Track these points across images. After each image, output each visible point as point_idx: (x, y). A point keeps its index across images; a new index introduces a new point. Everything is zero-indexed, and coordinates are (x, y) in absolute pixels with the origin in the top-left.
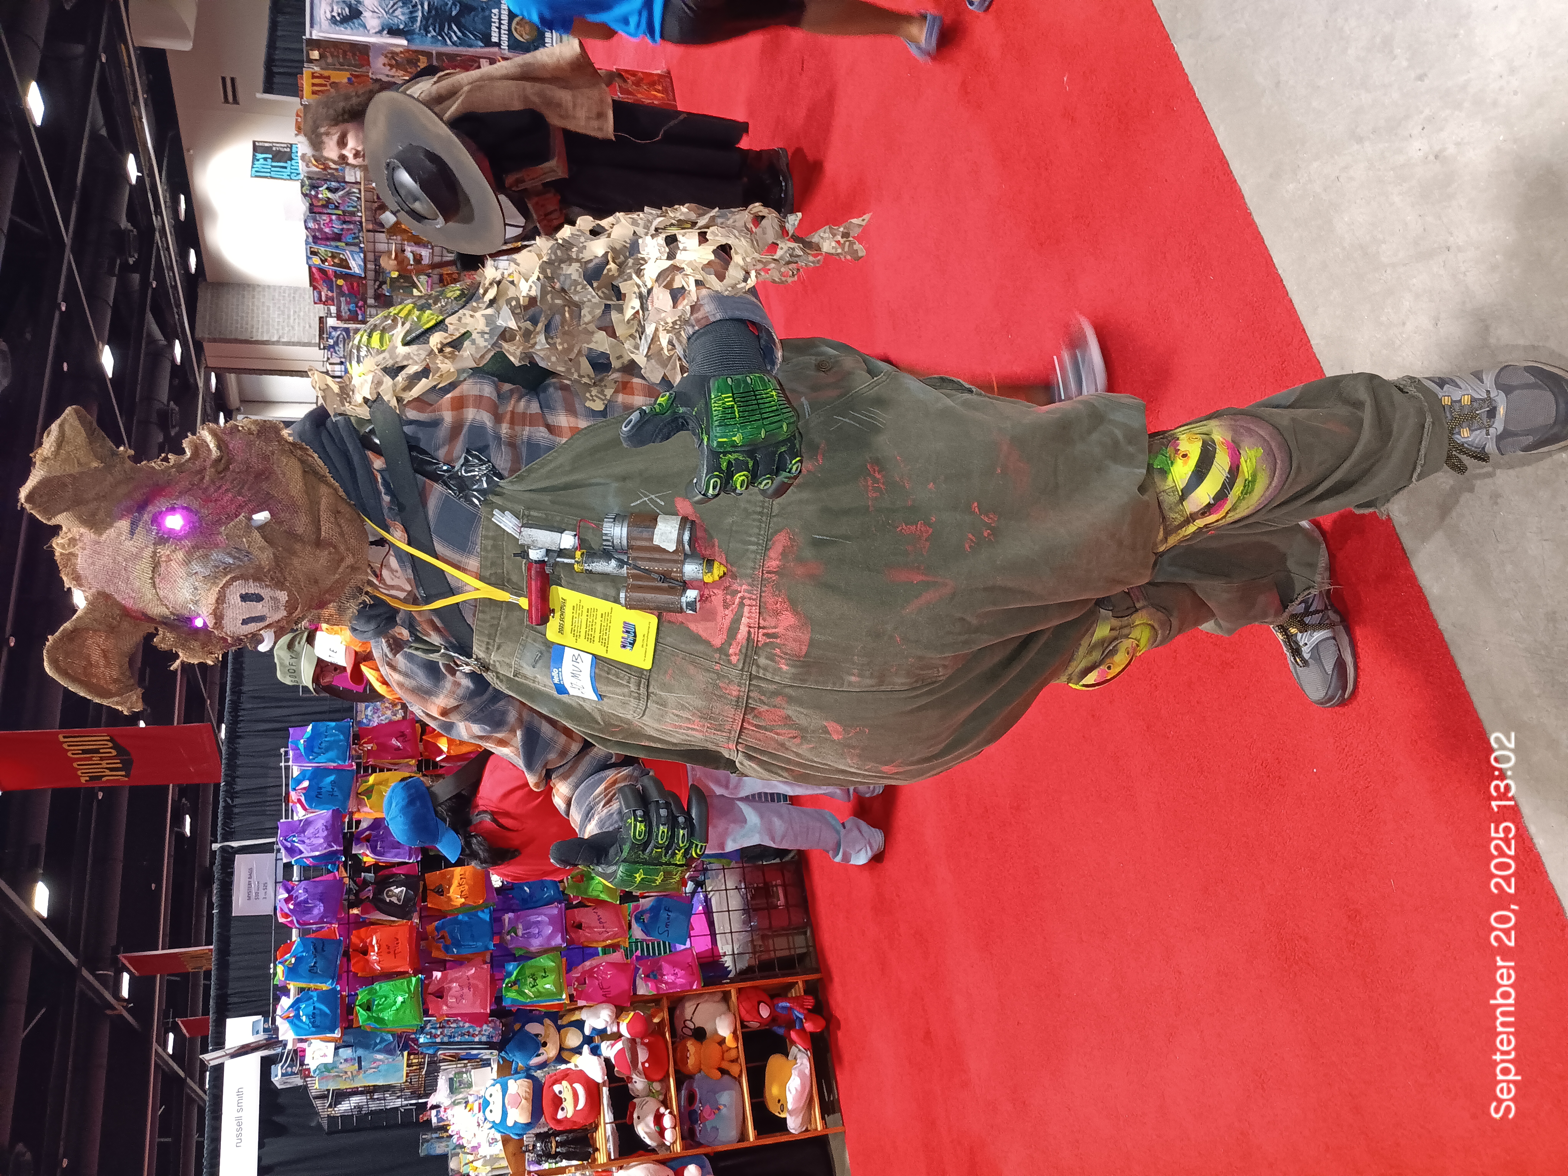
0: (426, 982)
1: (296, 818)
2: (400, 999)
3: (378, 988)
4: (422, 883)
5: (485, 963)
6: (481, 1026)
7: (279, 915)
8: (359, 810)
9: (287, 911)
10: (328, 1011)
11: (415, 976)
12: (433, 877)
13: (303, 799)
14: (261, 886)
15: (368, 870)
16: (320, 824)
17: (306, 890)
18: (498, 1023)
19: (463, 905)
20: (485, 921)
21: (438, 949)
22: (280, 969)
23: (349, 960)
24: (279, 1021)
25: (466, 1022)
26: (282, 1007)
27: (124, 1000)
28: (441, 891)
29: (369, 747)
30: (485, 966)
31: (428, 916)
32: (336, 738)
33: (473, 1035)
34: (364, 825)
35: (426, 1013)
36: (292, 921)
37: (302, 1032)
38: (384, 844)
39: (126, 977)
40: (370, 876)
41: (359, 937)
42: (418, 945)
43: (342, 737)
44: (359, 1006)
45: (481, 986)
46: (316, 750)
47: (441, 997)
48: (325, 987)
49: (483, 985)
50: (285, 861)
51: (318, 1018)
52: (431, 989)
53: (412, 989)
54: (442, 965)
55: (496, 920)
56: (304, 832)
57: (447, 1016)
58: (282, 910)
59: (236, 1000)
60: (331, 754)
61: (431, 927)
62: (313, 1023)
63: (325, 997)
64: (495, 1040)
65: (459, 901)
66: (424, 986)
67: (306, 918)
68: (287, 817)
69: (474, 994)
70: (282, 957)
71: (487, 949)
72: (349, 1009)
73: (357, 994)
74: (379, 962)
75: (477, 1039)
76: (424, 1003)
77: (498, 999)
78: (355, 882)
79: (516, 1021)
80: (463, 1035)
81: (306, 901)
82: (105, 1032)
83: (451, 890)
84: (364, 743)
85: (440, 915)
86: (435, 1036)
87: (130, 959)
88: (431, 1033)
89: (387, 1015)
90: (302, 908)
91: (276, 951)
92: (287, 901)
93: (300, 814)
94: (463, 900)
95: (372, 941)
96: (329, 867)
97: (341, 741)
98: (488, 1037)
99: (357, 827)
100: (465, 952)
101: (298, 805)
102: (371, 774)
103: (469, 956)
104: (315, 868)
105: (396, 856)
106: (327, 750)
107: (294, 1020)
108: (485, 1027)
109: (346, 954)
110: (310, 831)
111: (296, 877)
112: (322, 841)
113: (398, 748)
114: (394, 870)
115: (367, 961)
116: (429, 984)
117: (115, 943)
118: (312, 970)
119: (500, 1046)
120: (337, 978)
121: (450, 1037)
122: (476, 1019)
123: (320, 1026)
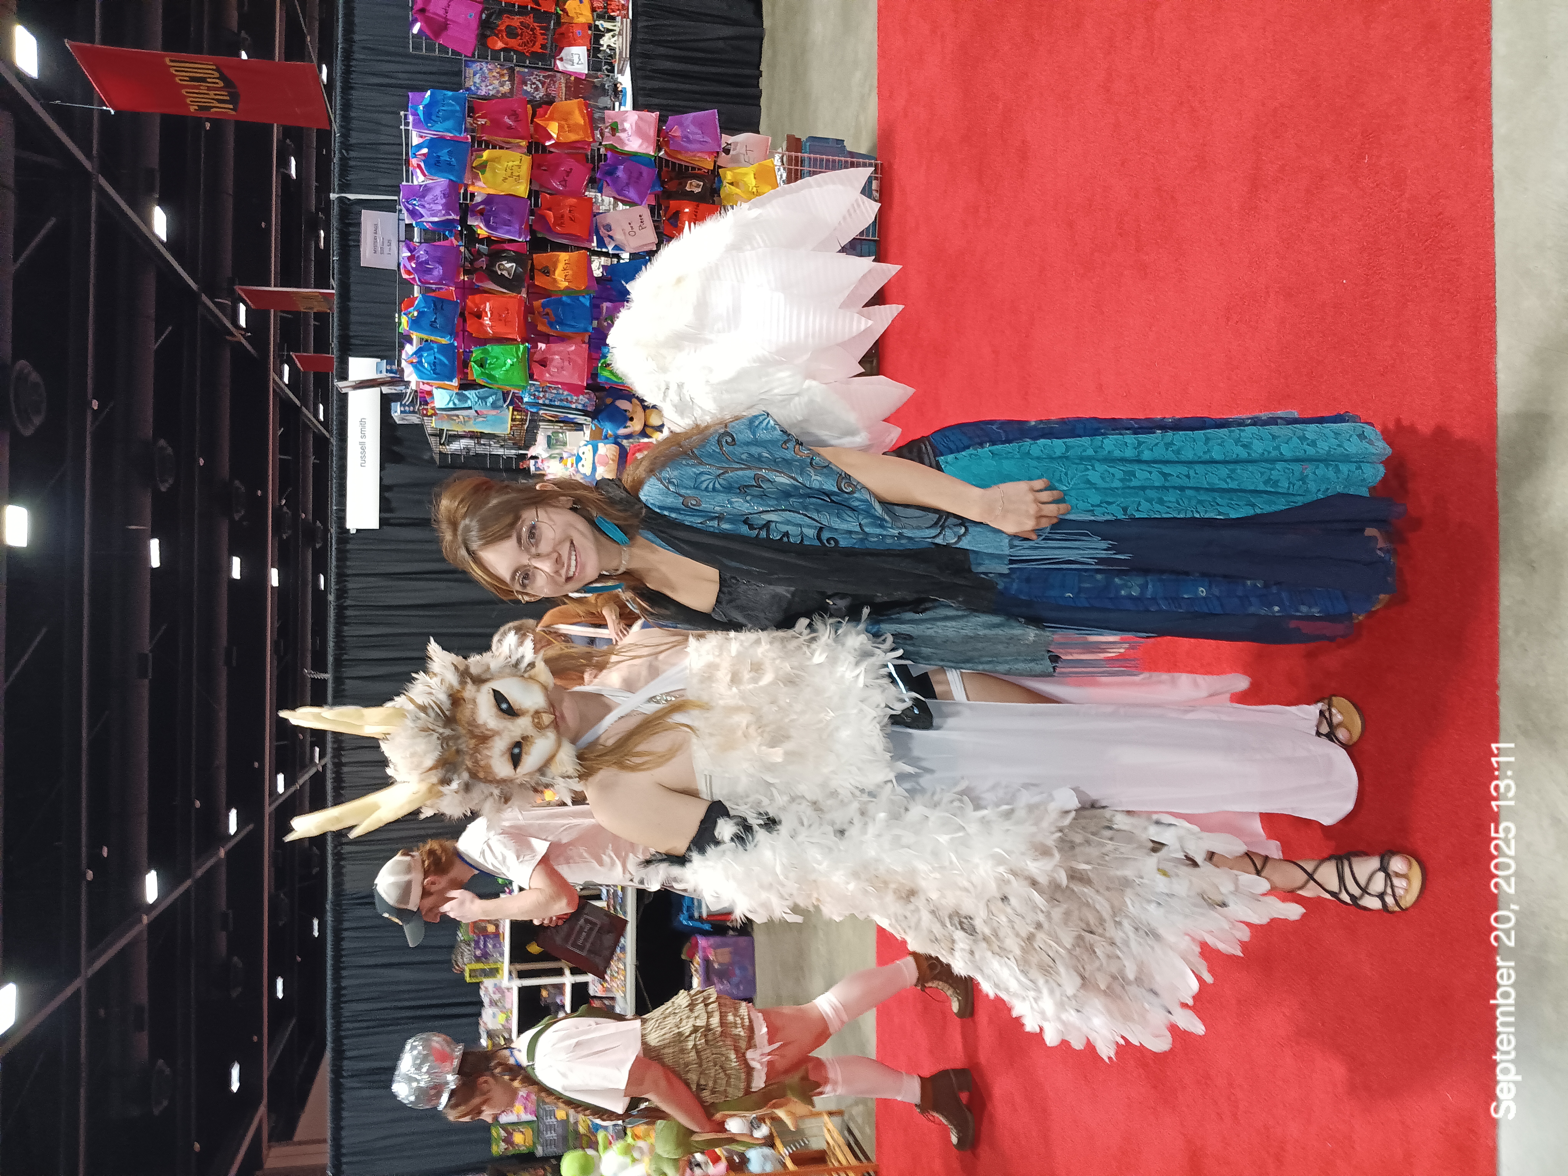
0: (532, 350)
1: (415, 183)
2: (509, 362)
3: (490, 349)
4: (530, 262)
5: (584, 342)
6: (578, 396)
7: (402, 271)
8: (473, 184)
9: (410, 269)
10: (446, 362)
11: (523, 344)
12: (540, 258)
13: (422, 165)
14: (386, 243)
15: (481, 241)
16: (438, 192)
17: (427, 252)
18: (592, 395)
19: (567, 288)
20: (585, 306)
21: (543, 324)
22: (404, 319)
23: (465, 321)
24: (404, 364)
25: (565, 390)
26: (407, 353)
27: (242, 329)
28: (547, 272)
29: (482, 121)
30: (584, 345)
31: (536, 292)
32: (452, 108)
33: (571, 402)
34: (478, 199)
35: (531, 377)
36: (414, 278)
37: (425, 376)
38: (497, 220)
39: (242, 308)
40: (484, 248)
41: (474, 302)
42: (525, 318)
43: (458, 108)
44: (474, 362)
45: (580, 361)
46: (434, 118)
47: (545, 366)
48: (444, 341)
49: (582, 360)
50: (407, 222)
51: (438, 367)
52: (537, 357)
53: (520, 354)
54: (547, 339)
55: (595, 307)
56: (424, 197)
57: (550, 382)
58: (405, 266)
59: (357, 342)
60: (449, 124)
61: (537, 304)
62: (434, 370)
63: (443, 349)
64: (589, 409)
65: (564, 284)
66: (530, 353)
67: (427, 277)
68: (407, 181)
69: (573, 368)
70: (406, 309)
71: (587, 331)
72: (465, 364)
73: (472, 352)
74: (491, 327)
75: (573, 406)
76: (530, 368)
77: (594, 375)
78: (470, 251)
79: (608, 396)
80: (561, 400)
81: (426, 262)
82: (228, 354)
83: (557, 273)
84: (479, 117)
85: (544, 293)
86: (538, 398)
87: (247, 292)
88: (534, 395)
89: (498, 374)
90: (422, 268)
91: (400, 304)
92: (410, 259)
93: (419, 179)
94: (567, 284)
95: (485, 306)
96: (447, 233)
97: (457, 111)
98: (584, 405)
99: (472, 200)
100: (568, 331)
101: (418, 171)
102: (484, 150)
103: (570, 334)
104: (433, 232)
105: (508, 232)
106: (445, 119)
107: (417, 366)
108: (581, 397)
109: (462, 315)
110: (429, 197)
111: (416, 239)
112: (441, 208)
113: (510, 127)
114: (506, 246)
115: (482, 325)
116: (535, 353)
117: (230, 275)
118: (432, 324)
119: (594, 415)
120: (454, 334)
121: (551, 400)
122: (574, 389)
123: (440, 373)
